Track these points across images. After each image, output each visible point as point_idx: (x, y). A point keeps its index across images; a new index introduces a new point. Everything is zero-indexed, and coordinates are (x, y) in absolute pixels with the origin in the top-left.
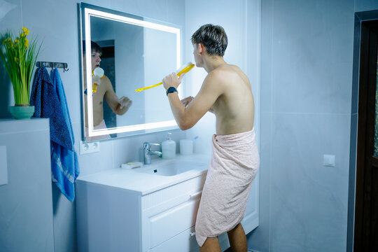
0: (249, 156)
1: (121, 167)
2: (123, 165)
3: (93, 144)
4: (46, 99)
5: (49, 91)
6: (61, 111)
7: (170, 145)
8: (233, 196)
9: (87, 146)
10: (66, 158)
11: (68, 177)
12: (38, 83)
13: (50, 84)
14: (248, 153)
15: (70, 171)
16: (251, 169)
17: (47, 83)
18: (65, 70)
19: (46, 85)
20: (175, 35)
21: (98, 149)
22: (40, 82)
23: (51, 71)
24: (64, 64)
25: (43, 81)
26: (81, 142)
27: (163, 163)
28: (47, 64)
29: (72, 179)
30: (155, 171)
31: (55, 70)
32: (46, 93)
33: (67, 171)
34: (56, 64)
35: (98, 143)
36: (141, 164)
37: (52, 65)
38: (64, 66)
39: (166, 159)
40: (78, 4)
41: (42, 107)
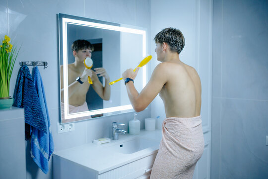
0: (189, 140)
1: (93, 142)
2: (95, 141)
3: (69, 125)
4: (26, 91)
5: (29, 85)
6: (38, 101)
7: (135, 123)
8: (175, 174)
9: (63, 127)
10: (42, 139)
11: (43, 153)
12: (20, 79)
13: (29, 80)
14: (187, 137)
15: (45, 149)
16: (192, 151)
17: (28, 78)
18: (45, 67)
19: (27, 81)
20: (141, 36)
21: (73, 129)
22: (22, 78)
23: (33, 69)
24: (44, 62)
25: (24, 77)
26: (58, 123)
27: (129, 138)
28: (29, 63)
29: (46, 156)
30: (121, 146)
31: (36, 68)
32: (26, 87)
33: (43, 149)
34: (37, 63)
35: (73, 124)
36: (109, 140)
37: (34, 64)
38: (45, 64)
39: (132, 135)
40: (57, 15)
41: (23, 98)
